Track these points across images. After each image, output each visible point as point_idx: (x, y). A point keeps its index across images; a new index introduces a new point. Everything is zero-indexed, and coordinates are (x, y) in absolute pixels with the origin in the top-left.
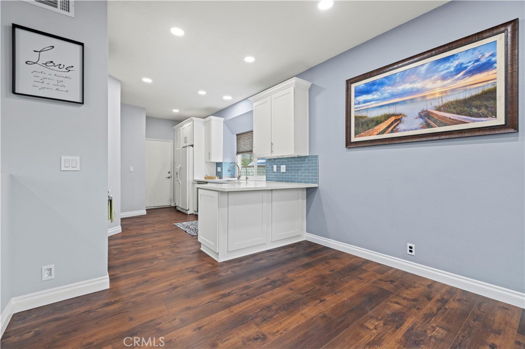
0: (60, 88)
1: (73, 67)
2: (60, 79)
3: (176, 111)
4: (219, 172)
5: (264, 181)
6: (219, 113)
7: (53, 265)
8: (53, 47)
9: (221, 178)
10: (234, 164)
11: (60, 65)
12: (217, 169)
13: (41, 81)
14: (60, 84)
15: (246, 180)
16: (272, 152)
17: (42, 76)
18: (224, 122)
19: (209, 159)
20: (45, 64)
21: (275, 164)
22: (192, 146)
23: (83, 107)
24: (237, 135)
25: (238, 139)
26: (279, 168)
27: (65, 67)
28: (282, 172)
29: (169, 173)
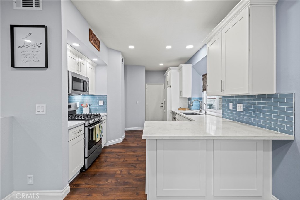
0: (35, 60)
1: (41, 43)
2: (35, 53)
3: (161, 64)
4: (190, 105)
5: (221, 117)
6: (189, 61)
7: (33, 176)
8: (31, 33)
9: (190, 109)
11: (35, 44)
12: (188, 102)
13: (26, 57)
14: (35, 57)
15: (206, 114)
16: (222, 90)
17: (26, 53)
18: (192, 67)
19: (181, 95)
20: (27, 46)
21: (231, 102)
22: (171, 87)
23: (48, 70)
24: (203, 76)
25: (203, 79)
26: (235, 107)
27: (37, 45)
28: (239, 112)
29: (162, 104)
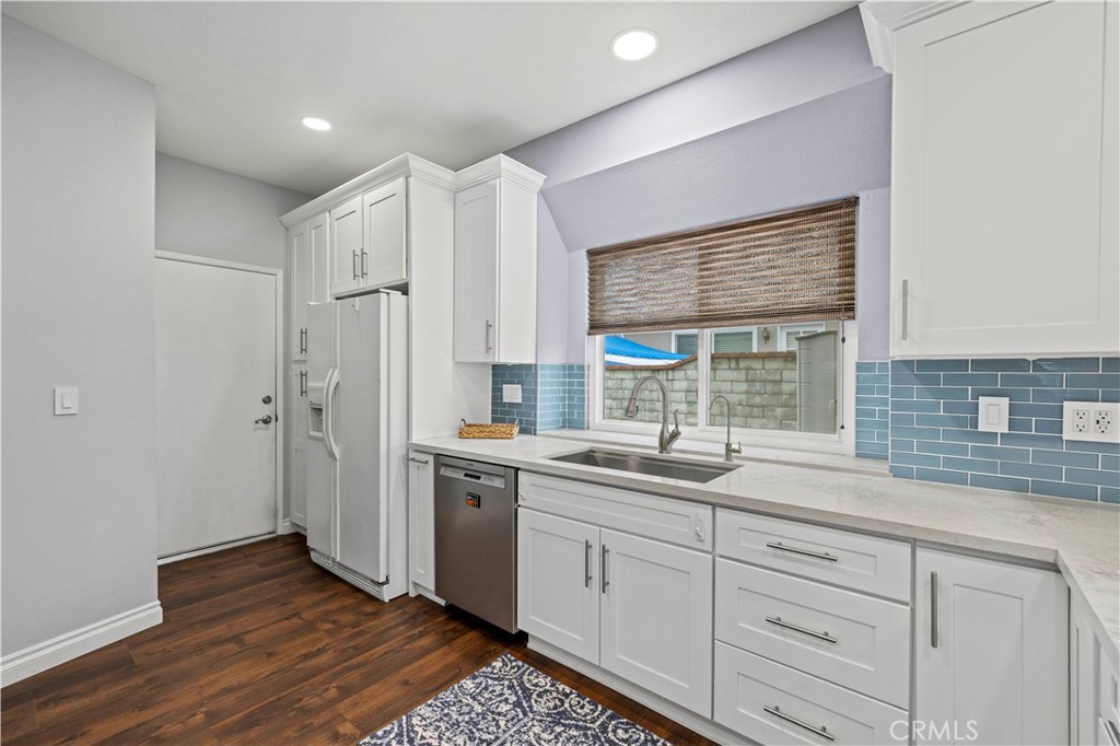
10: (574, 373)
19: (488, 349)
22: (404, 289)
24: (592, 253)
25: (593, 271)
29: (267, 400)
